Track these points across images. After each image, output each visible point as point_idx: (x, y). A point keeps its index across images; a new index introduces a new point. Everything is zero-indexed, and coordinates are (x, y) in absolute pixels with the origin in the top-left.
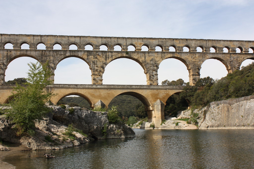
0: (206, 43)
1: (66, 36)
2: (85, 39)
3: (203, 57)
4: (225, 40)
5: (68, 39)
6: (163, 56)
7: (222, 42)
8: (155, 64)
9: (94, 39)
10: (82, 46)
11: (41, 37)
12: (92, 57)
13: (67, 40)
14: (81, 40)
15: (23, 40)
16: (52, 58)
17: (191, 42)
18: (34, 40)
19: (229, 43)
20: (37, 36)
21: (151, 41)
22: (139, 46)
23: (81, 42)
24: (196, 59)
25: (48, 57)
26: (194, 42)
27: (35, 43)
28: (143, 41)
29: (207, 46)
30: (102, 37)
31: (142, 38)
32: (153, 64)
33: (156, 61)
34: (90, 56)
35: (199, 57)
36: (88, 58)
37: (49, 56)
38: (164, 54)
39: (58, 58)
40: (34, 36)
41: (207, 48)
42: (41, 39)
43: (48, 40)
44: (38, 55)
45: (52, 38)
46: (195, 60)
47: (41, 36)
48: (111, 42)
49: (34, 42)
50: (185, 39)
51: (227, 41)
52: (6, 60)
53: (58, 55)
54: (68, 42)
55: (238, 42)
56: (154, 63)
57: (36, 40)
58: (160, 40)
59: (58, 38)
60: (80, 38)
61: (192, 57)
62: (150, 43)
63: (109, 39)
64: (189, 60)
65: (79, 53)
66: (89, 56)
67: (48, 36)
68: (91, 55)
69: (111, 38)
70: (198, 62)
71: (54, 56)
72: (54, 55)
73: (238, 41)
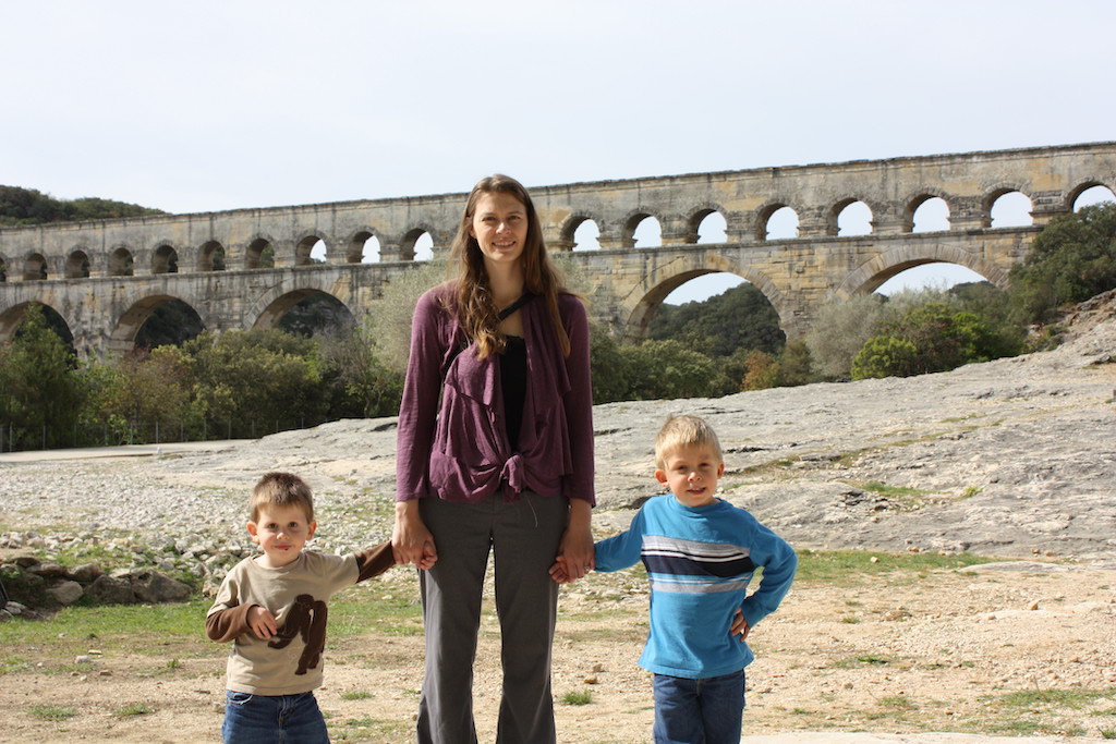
0: (884, 181)
1: (287, 208)
3: (850, 260)
4: (1000, 153)
5: (295, 221)
6: (650, 269)
7: (978, 166)
8: (613, 310)
9: (382, 210)
10: (338, 247)
11: (211, 219)
12: (367, 290)
13: (291, 224)
14: (337, 221)
15: (161, 239)
16: (237, 305)
17: (800, 181)
18: (190, 235)
19: (1021, 163)
20: (200, 215)
21: (605, 195)
22: (552, 224)
23: (337, 228)
24: (812, 278)
25: (225, 302)
27: (193, 245)
28: (569, 202)
29: (885, 196)
31: (568, 187)
32: (602, 314)
33: (614, 298)
34: (361, 290)
35: (830, 262)
36: (352, 298)
37: (229, 297)
38: (656, 256)
39: (257, 304)
40: (190, 216)
41: (884, 209)
42: (212, 226)
43: (231, 228)
44: (197, 293)
46: (806, 284)
47: (211, 216)
48: (441, 218)
49: (190, 241)
51: (1011, 153)
53: (257, 291)
54: (294, 232)
55: (1082, 156)
56: (606, 310)
57: (198, 233)
59: (265, 219)
60: (334, 211)
61: (791, 268)
62: (600, 206)
63: (435, 206)
64: (776, 282)
66: (357, 287)
67: (231, 213)
68: (363, 285)
70: (823, 290)
71: (245, 296)
72: (243, 293)
73: (1086, 147)
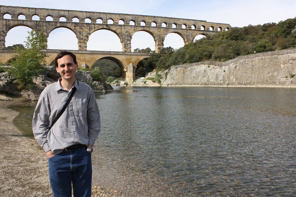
2: (72, 12)
26: (160, 19)
30: (86, 12)
45: (44, 11)
50: (153, 16)
52: (5, 28)
58: (133, 16)
65: (68, 24)
69: (94, 12)
